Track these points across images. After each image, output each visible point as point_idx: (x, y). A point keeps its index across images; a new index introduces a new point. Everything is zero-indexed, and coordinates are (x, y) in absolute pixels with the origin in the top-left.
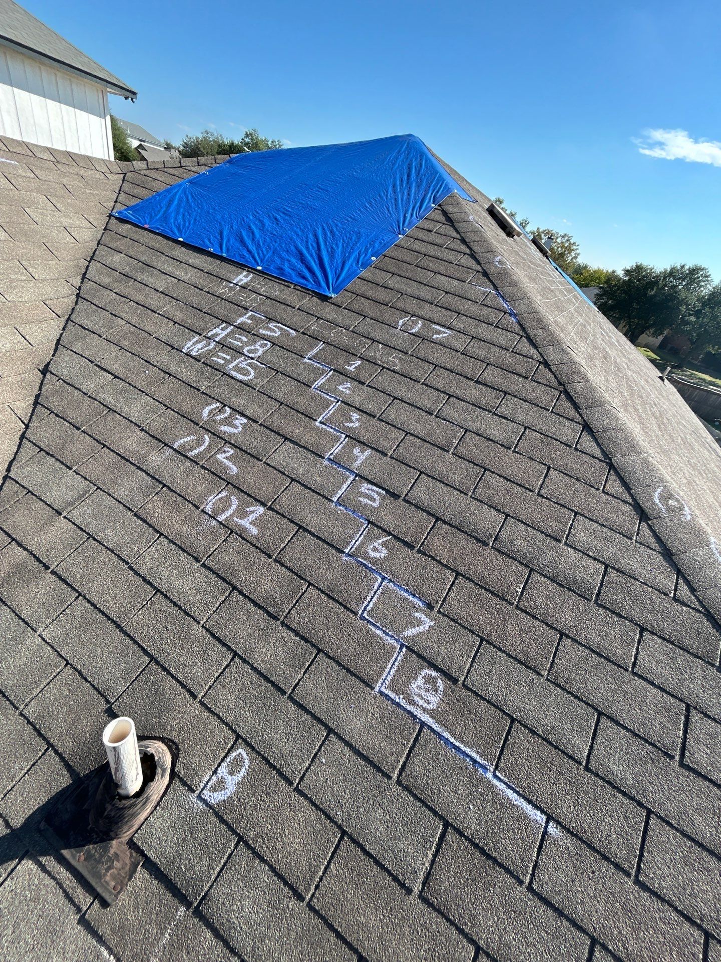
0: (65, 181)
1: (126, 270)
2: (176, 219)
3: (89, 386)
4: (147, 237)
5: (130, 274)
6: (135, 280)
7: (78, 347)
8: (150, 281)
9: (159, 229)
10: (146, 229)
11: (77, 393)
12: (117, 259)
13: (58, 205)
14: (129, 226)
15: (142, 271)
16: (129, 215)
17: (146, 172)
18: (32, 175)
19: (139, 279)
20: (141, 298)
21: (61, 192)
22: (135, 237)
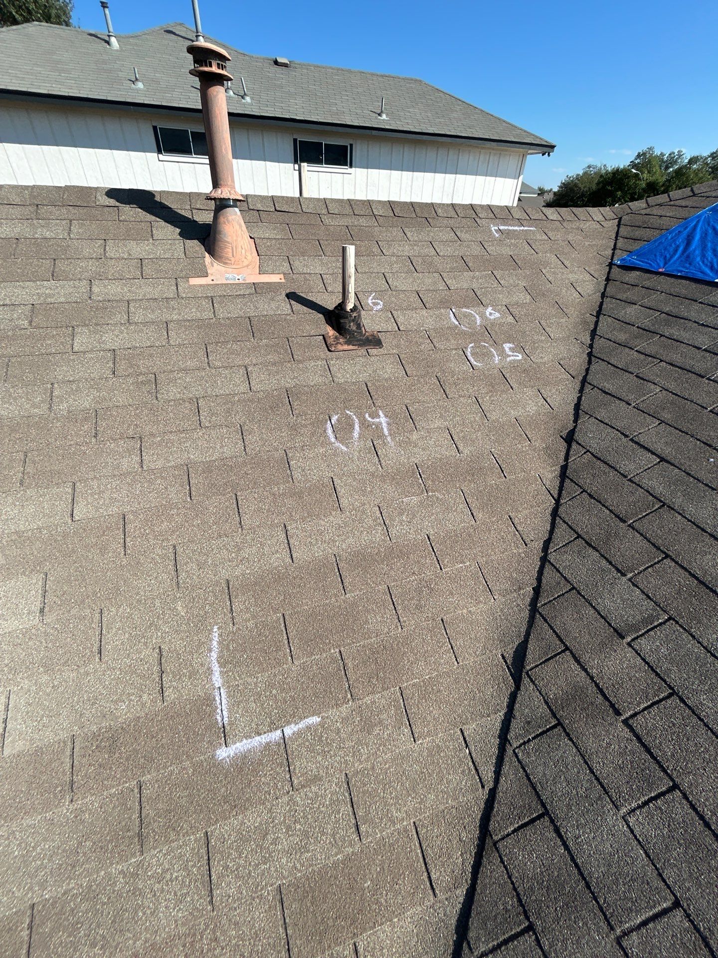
0: (570, 238)
1: (646, 323)
2: (703, 256)
3: (629, 467)
4: (665, 283)
5: (652, 328)
6: (662, 336)
7: (602, 414)
8: (685, 335)
9: (681, 271)
10: (661, 274)
11: (612, 473)
12: (630, 312)
13: (565, 262)
14: (638, 273)
15: (668, 324)
16: (635, 260)
17: (648, 211)
18: (546, 238)
19: (667, 334)
20: (676, 358)
21: (568, 249)
22: (647, 284)
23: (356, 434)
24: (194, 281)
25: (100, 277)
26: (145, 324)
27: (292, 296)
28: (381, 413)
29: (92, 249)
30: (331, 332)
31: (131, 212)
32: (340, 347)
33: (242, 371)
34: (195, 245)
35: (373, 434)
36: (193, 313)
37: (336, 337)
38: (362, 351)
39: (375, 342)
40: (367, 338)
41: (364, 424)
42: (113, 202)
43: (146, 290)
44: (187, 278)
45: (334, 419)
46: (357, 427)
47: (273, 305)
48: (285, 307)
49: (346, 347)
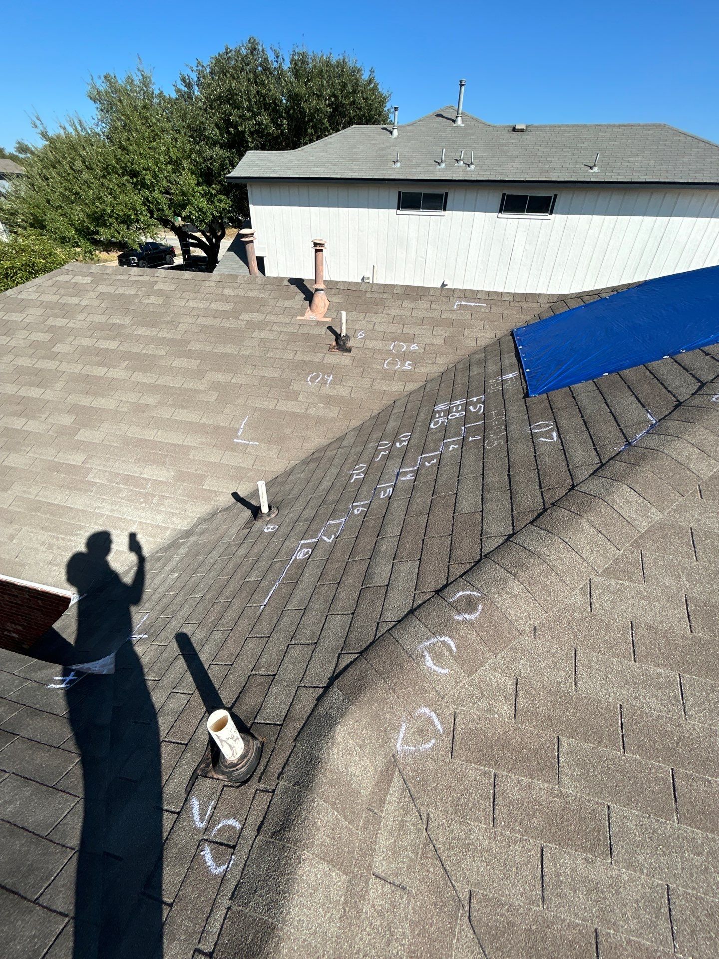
13: (486, 326)
23: (317, 381)
24: (299, 318)
25: (270, 313)
26: (275, 331)
27: (330, 328)
28: (332, 376)
29: (272, 302)
30: (334, 343)
31: (294, 288)
32: (333, 350)
33: (295, 352)
34: (307, 302)
35: (324, 382)
36: (291, 329)
37: (335, 346)
38: (341, 353)
39: (349, 350)
40: (346, 349)
41: (323, 378)
42: (289, 284)
43: (282, 319)
44: (297, 316)
45: (315, 374)
46: (319, 379)
47: (320, 330)
48: (323, 331)
49: (336, 350)
